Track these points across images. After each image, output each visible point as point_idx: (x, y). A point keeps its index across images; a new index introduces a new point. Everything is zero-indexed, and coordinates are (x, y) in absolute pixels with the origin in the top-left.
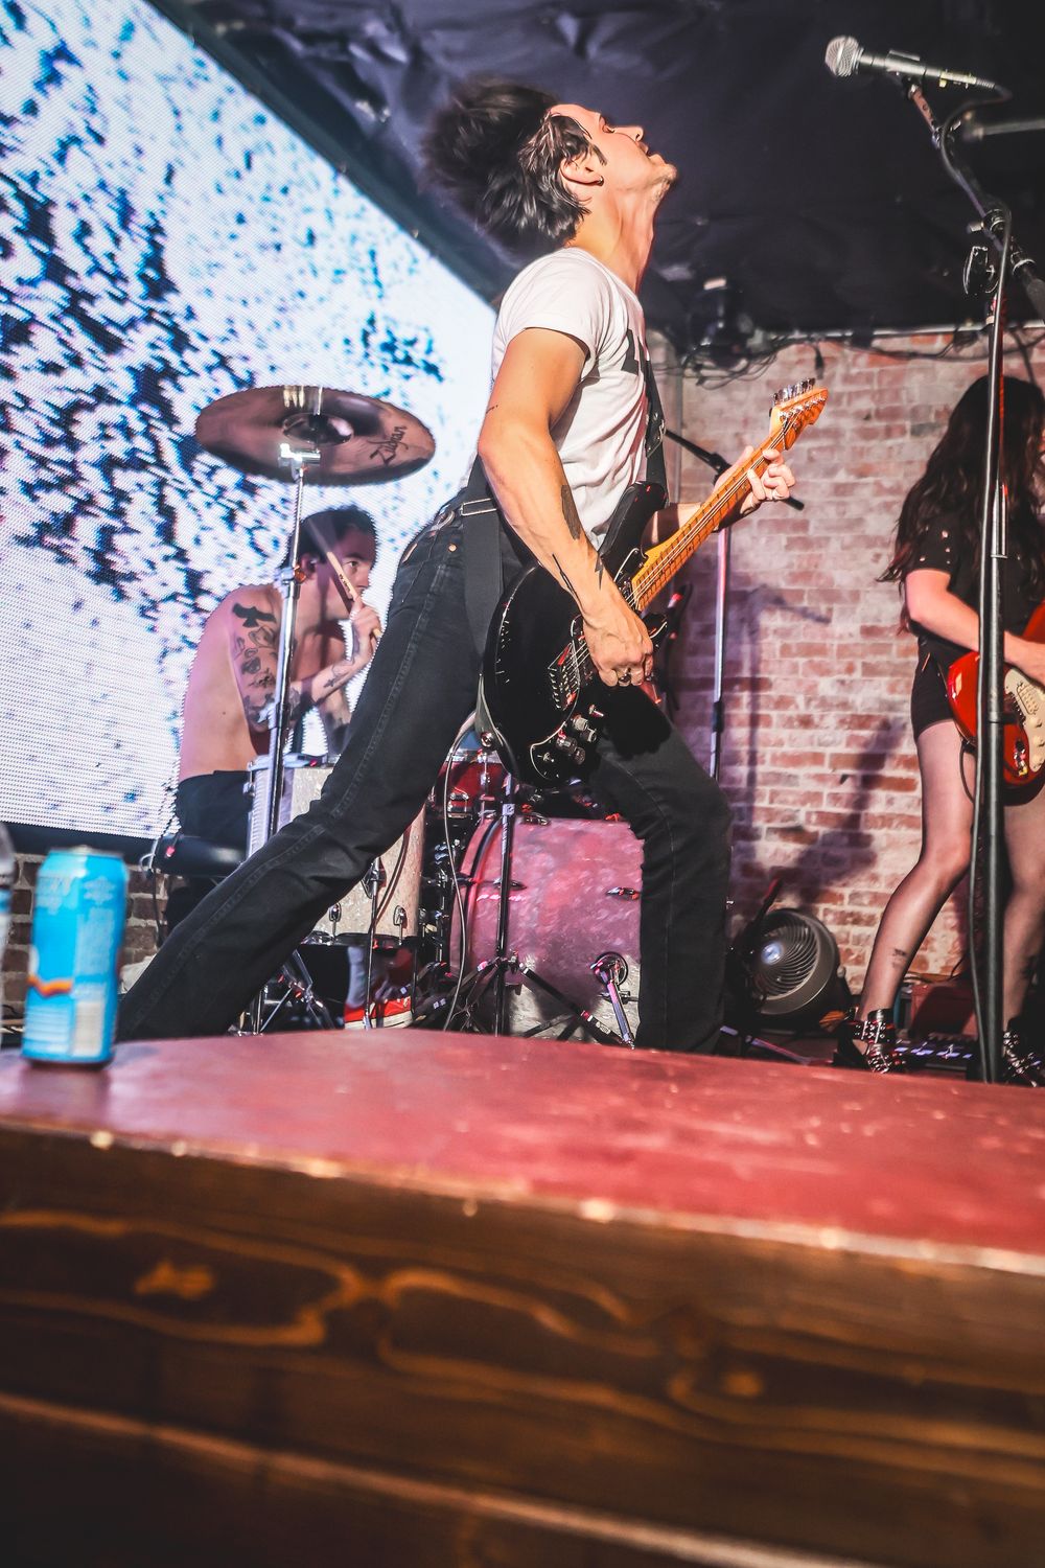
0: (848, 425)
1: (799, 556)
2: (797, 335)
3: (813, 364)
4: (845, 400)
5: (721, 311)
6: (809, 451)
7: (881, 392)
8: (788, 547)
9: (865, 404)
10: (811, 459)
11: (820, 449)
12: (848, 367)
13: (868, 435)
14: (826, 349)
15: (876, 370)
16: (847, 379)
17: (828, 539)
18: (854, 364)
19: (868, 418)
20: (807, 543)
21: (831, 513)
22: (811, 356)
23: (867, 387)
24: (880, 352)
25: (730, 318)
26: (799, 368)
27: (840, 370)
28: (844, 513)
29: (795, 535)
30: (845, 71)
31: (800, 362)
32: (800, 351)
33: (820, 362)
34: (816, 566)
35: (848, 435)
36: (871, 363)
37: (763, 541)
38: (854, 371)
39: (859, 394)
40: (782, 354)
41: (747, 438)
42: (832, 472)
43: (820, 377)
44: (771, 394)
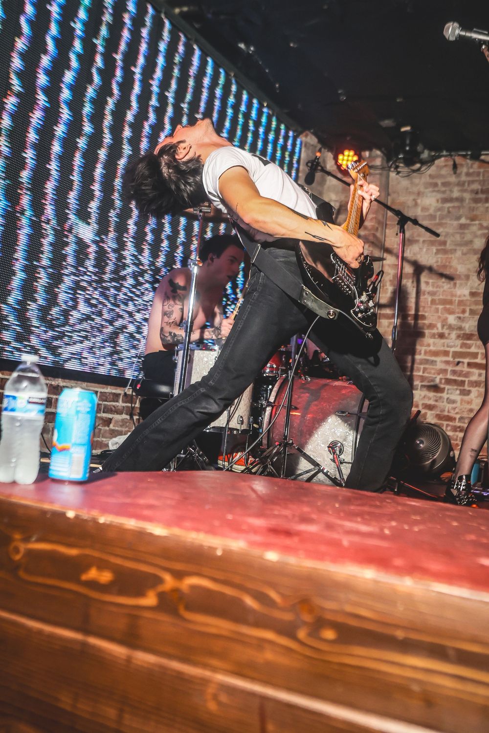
0: (467, 196)
1: (441, 258)
2: (445, 153)
3: (452, 167)
4: (466, 184)
5: (408, 142)
6: (449, 208)
7: (484, 181)
8: (436, 253)
9: (476, 186)
10: (449, 212)
11: (454, 207)
12: (468, 169)
13: (476, 201)
14: (458, 160)
15: (482, 170)
16: (468, 174)
17: (455, 250)
18: (472, 167)
19: (477, 193)
20: (445, 252)
21: (458, 237)
22: (451, 163)
23: (477, 178)
24: (483, 161)
25: (413, 145)
26: (445, 169)
27: (465, 170)
28: (464, 238)
29: (440, 248)
30: (452, 39)
31: (446, 166)
32: (446, 161)
33: (455, 166)
34: (449, 263)
35: (467, 201)
36: (480, 167)
37: (425, 250)
38: (471, 171)
39: (473, 182)
40: (437, 162)
41: (419, 201)
42: (459, 218)
43: (455, 173)
44: (431, 181)
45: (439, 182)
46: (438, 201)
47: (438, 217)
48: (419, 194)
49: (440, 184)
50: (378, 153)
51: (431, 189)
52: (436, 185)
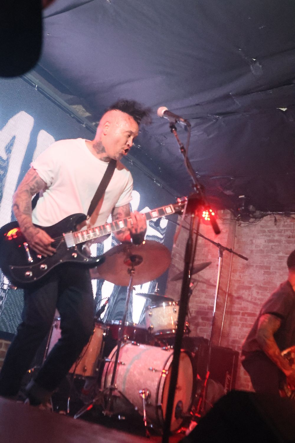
0: (283, 239)
1: (267, 277)
2: (269, 213)
3: (274, 221)
4: (283, 231)
5: (243, 204)
6: (272, 246)
7: (294, 230)
8: (264, 274)
9: (289, 233)
10: (272, 248)
11: (274, 245)
12: (284, 222)
13: (289, 242)
14: (278, 217)
15: (292, 223)
16: (284, 226)
17: (276, 272)
18: (286, 222)
19: (289, 237)
20: (269, 273)
21: (278, 264)
22: (273, 219)
23: (289, 228)
24: (293, 218)
25: (247, 206)
26: (270, 222)
27: (282, 223)
28: (281, 265)
29: (266, 270)
31: (271, 220)
32: (271, 217)
33: (276, 220)
34: (272, 280)
35: (284, 242)
36: (291, 222)
37: (257, 271)
38: (286, 223)
39: (287, 230)
40: (265, 218)
41: (254, 241)
42: (278, 253)
43: (276, 225)
44: (262, 229)
45: (266, 230)
46: (265, 241)
47: (265, 251)
48: (254, 237)
49: (267, 231)
50: (229, 211)
51: (261, 234)
52: (264, 232)
